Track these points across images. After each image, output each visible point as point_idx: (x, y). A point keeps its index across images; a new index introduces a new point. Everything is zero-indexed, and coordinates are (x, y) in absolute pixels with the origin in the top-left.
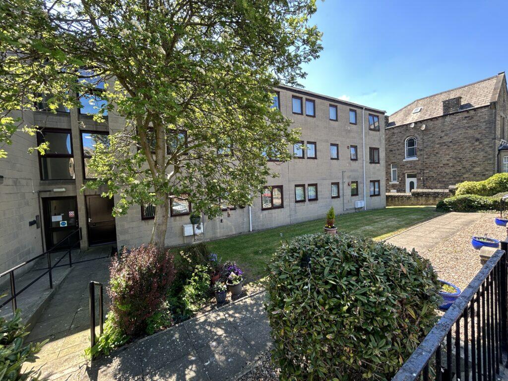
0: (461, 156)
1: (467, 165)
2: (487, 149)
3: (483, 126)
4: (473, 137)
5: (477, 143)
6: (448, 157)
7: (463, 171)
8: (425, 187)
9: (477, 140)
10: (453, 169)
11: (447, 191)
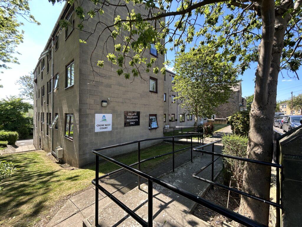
0: (229, 107)
1: (231, 110)
2: (237, 106)
3: (236, 98)
4: (233, 101)
5: (234, 103)
6: (226, 107)
7: (230, 112)
8: (218, 117)
9: (234, 102)
10: (227, 111)
11: (226, 119)
